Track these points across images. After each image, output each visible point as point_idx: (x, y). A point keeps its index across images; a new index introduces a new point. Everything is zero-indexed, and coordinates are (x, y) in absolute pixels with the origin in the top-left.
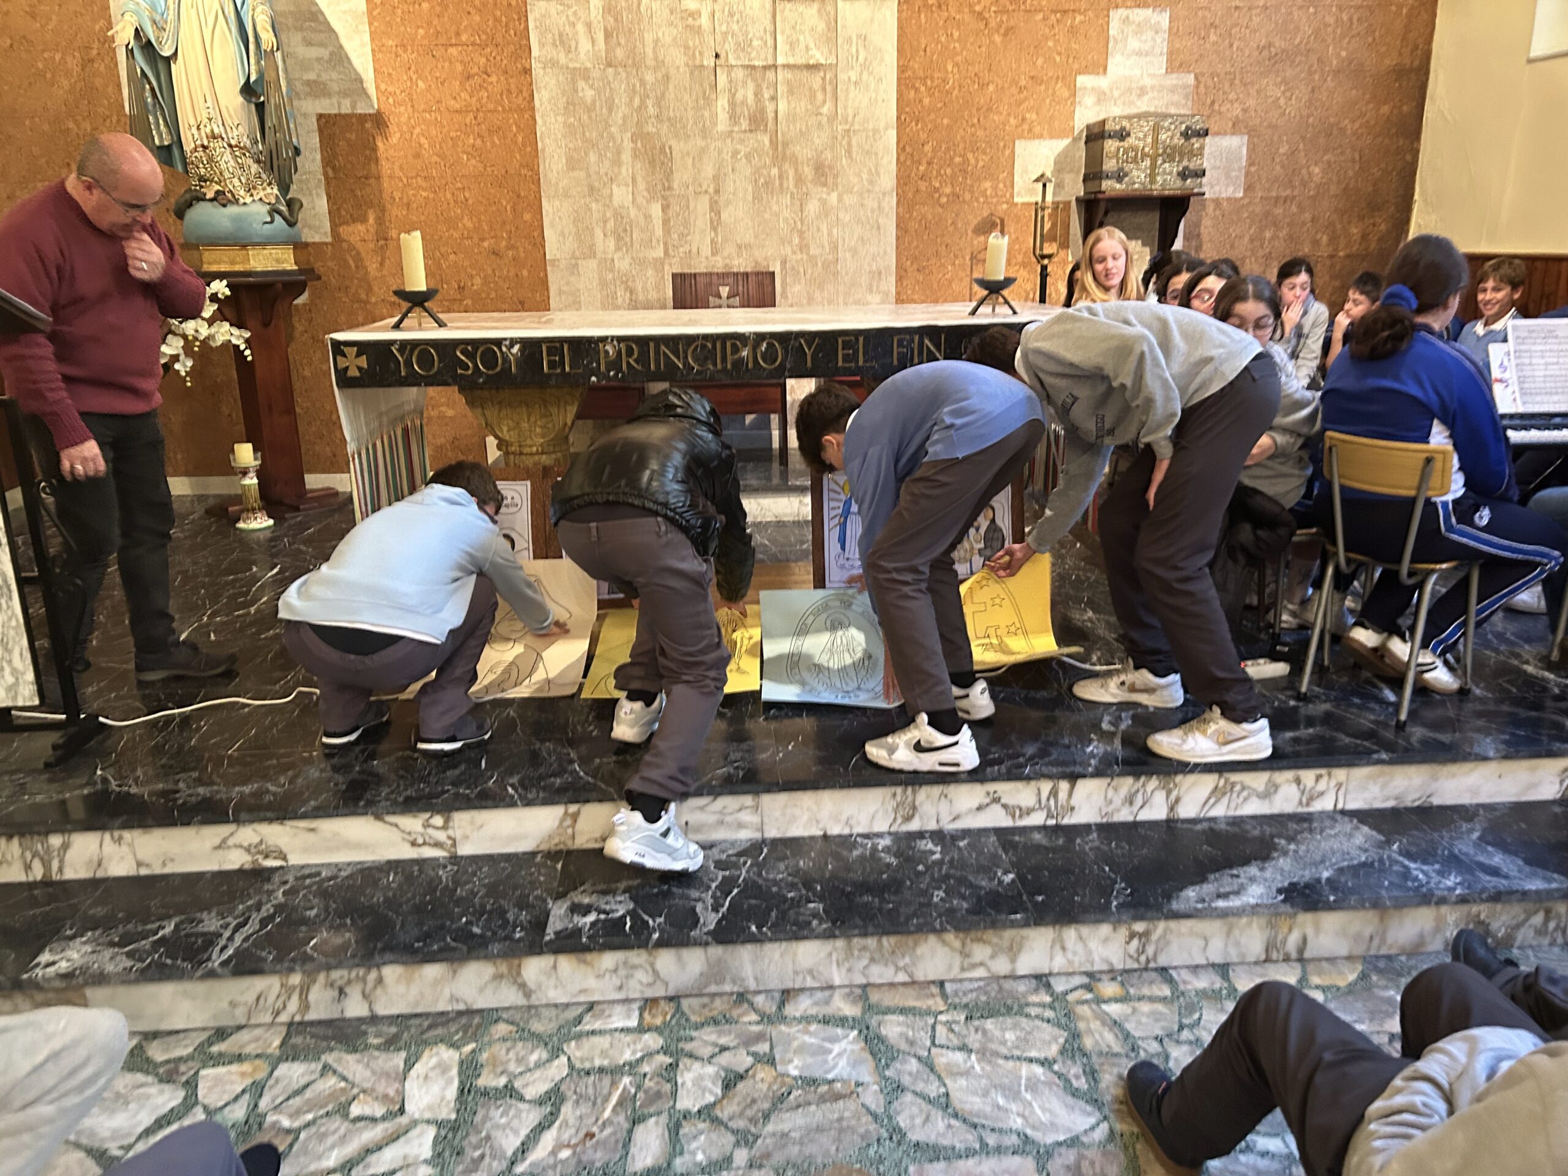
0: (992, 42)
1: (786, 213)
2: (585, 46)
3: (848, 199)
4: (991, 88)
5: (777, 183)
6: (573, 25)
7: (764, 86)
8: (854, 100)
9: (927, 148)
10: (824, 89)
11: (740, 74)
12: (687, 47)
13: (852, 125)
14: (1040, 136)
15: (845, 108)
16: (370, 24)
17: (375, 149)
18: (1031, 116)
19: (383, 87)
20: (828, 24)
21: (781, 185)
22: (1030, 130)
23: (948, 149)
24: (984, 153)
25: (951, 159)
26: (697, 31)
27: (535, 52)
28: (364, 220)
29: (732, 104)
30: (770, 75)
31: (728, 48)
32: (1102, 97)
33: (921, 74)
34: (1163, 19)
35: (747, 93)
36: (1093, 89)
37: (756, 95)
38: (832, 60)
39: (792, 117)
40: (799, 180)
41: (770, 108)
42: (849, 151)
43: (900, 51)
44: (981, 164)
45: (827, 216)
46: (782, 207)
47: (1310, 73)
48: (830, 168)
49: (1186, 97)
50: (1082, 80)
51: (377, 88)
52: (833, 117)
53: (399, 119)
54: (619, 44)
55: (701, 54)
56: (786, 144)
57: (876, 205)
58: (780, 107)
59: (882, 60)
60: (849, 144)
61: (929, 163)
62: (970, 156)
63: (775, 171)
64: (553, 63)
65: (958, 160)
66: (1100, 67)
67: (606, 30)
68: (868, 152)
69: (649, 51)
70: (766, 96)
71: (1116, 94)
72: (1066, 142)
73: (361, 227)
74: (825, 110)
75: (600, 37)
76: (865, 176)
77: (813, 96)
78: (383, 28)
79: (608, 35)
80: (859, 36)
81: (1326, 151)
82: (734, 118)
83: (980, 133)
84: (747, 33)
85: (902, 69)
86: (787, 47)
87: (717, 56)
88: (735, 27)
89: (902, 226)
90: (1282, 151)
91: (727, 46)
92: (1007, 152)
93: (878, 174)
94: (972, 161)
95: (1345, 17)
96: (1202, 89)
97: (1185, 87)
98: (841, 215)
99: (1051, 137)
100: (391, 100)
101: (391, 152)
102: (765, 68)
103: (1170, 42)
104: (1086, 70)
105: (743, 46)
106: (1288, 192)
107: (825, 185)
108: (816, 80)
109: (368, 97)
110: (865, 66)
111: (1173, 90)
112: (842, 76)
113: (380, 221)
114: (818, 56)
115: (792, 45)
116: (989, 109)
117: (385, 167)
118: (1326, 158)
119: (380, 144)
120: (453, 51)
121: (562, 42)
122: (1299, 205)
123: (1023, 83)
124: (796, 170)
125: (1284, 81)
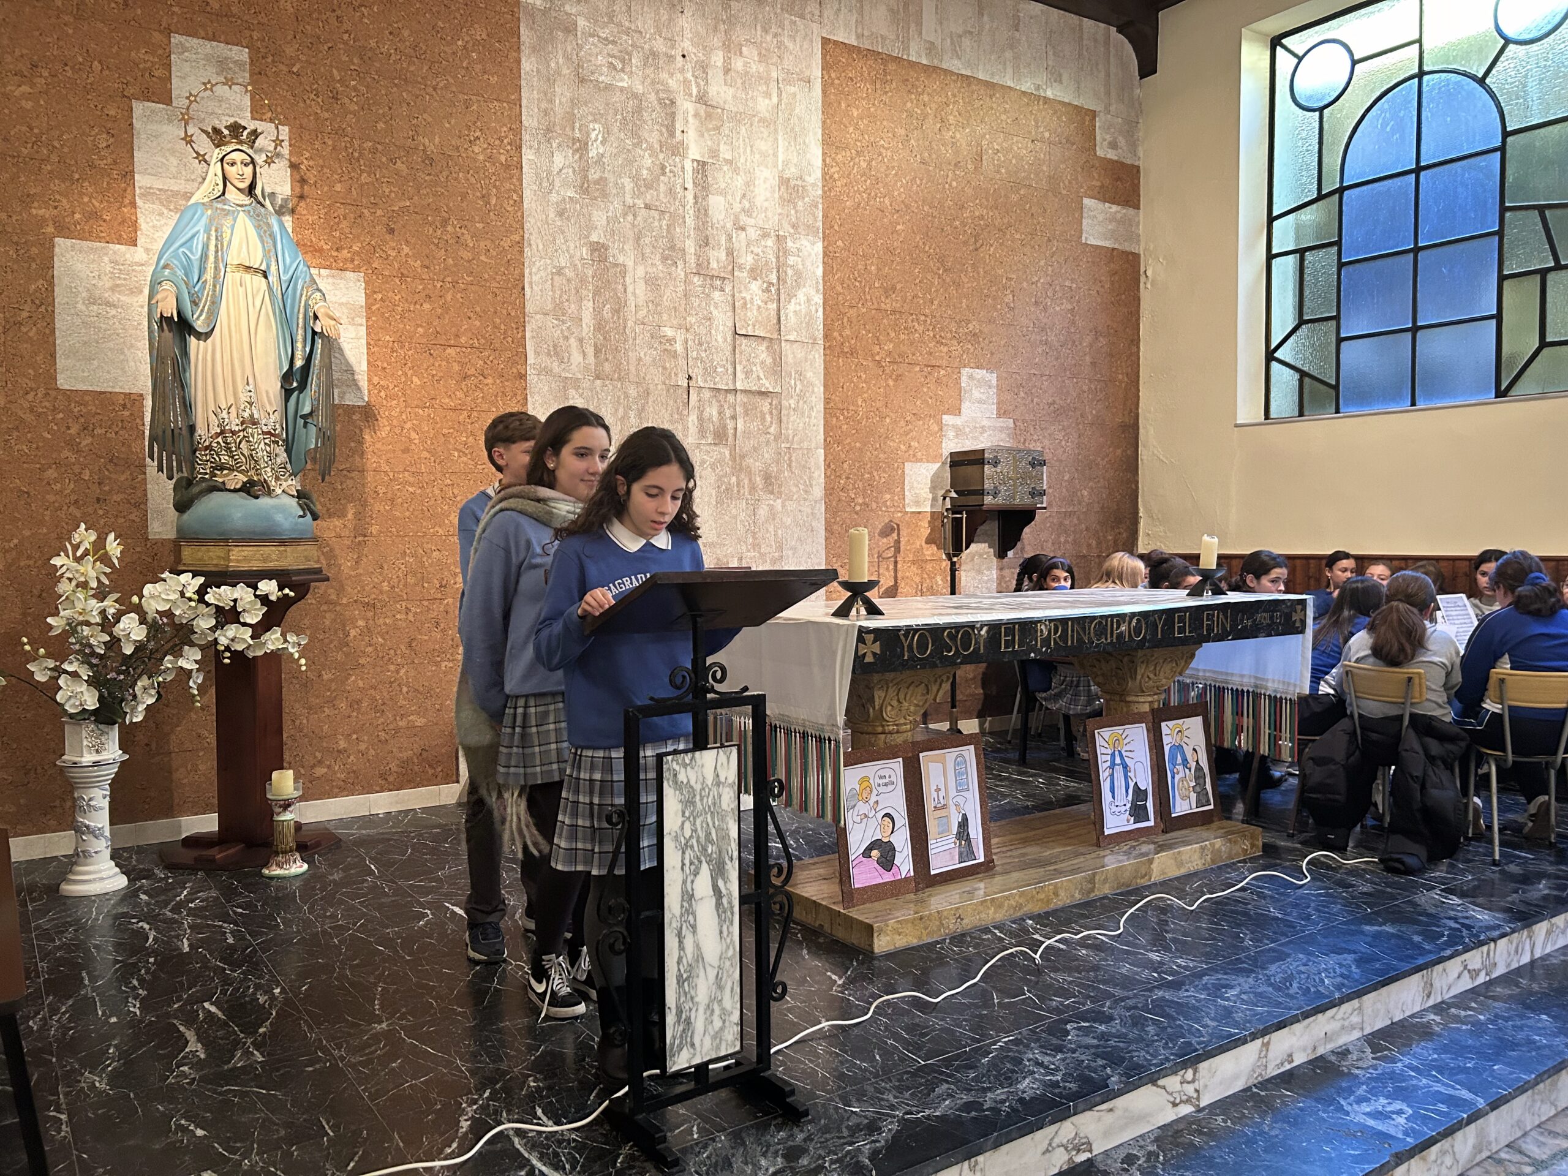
0: (888, 385)
1: (742, 516)
2: (576, 358)
3: (791, 506)
4: (888, 420)
5: (735, 489)
6: (567, 338)
7: (726, 407)
8: (793, 423)
9: (846, 466)
10: (771, 413)
11: (707, 394)
12: (665, 368)
13: (792, 443)
14: (921, 461)
15: (787, 429)
16: (368, 319)
17: (361, 442)
18: (914, 444)
19: (376, 380)
20: (774, 360)
21: (738, 491)
22: (914, 455)
23: (860, 467)
24: (885, 472)
25: (863, 475)
26: (674, 355)
27: (531, 360)
28: (342, 515)
29: (701, 419)
30: (730, 397)
31: (697, 372)
32: (959, 432)
33: (840, 406)
34: (993, 378)
35: (712, 411)
36: (953, 426)
37: (720, 414)
38: (778, 389)
39: (747, 434)
40: (753, 488)
41: (730, 424)
42: (790, 466)
43: (825, 386)
44: (883, 480)
45: (774, 519)
46: (739, 509)
47: (1078, 424)
48: (777, 478)
49: (1009, 435)
50: (946, 418)
51: (369, 380)
52: (778, 437)
53: (390, 414)
54: (607, 360)
55: (676, 375)
56: (743, 457)
57: (810, 511)
58: (739, 426)
59: (813, 392)
60: (790, 459)
61: (848, 478)
62: (875, 474)
63: (734, 479)
64: (548, 371)
65: (867, 476)
66: (957, 411)
67: (596, 346)
68: (804, 467)
69: (632, 369)
70: (728, 415)
71: (967, 430)
72: (938, 465)
73: (337, 522)
74: (772, 430)
75: (590, 351)
76: (802, 487)
77: (763, 419)
78: (380, 324)
79: (597, 351)
80: (797, 372)
81: (1090, 479)
82: (702, 432)
83: (881, 456)
84: (712, 361)
85: (827, 401)
86: (744, 376)
87: (690, 378)
88: (703, 355)
89: (829, 529)
90: (1066, 478)
91: (696, 370)
92: (900, 472)
93: (811, 486)
94: (877, 478)
95: (1093, 387)
96: (1018, 432)
97: (1008, 428)
98: (784, 519)
99: (928, 462)
100: (383, 394)
101: (379, 445)
102: (726, 391)
103: (998, 395)
104: (948, 412)
105: (709, 372)
106: (1071, 509)
107: (772, 493)
108: (765, 405)
109: (359, 389)
110: (801, 396)
111: (1001, 430)
112: (785, 403)
113: (359, 516)
114: (768, 385)
115: (748, 374)
116: (887, 437)
117: (372, 460)
118: (1091, 484)
119: (367, 437)
120: (449, 350)
121: (557, 354)
122: (1078, 519)
123: (908, 418)
124: (750, 480)
125: (1064, 429)
